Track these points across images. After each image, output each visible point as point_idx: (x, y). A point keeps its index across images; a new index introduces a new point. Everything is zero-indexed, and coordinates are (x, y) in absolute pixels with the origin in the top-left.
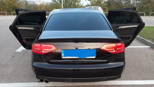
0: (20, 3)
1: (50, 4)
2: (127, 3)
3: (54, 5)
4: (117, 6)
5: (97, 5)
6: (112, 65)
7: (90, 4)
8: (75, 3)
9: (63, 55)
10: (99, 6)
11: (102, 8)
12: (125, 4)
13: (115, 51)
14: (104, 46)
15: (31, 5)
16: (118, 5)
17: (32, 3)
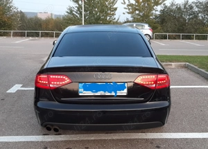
0: (12, 16)
1: (64, 19)
2: (192, 18)
3: (70, 19)
4: (177, 23)
5: (142, 21)
6: (152, 104)
7: (131, 19)
8: (106, 16)
9: (80, 90)
10: (146, 23)
11: (150, 26)
12: (189, 19)
13: (154, 85)
14: (141, 79)
15: (31, 19)
16: (178, 21)
17: (32, 16)
